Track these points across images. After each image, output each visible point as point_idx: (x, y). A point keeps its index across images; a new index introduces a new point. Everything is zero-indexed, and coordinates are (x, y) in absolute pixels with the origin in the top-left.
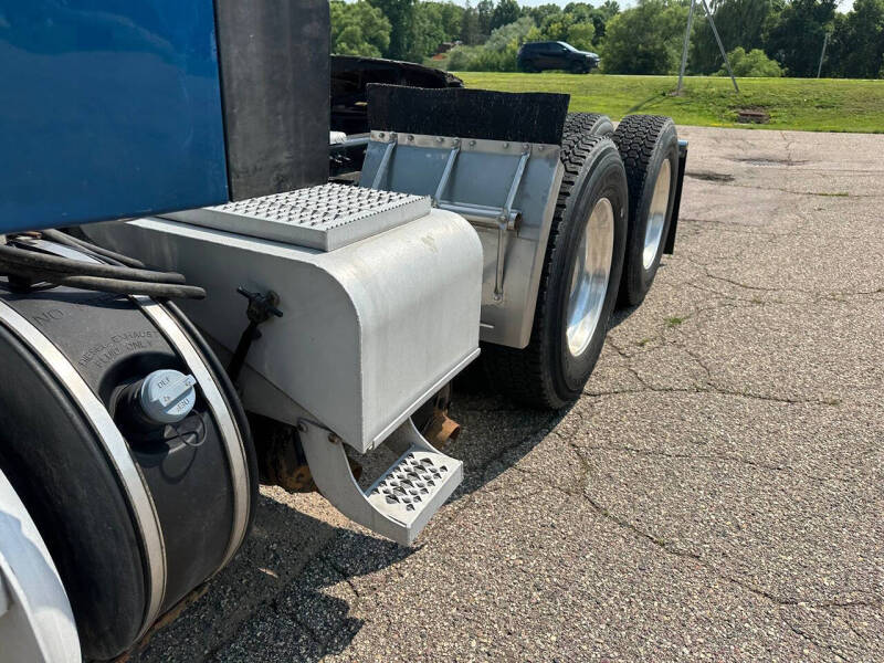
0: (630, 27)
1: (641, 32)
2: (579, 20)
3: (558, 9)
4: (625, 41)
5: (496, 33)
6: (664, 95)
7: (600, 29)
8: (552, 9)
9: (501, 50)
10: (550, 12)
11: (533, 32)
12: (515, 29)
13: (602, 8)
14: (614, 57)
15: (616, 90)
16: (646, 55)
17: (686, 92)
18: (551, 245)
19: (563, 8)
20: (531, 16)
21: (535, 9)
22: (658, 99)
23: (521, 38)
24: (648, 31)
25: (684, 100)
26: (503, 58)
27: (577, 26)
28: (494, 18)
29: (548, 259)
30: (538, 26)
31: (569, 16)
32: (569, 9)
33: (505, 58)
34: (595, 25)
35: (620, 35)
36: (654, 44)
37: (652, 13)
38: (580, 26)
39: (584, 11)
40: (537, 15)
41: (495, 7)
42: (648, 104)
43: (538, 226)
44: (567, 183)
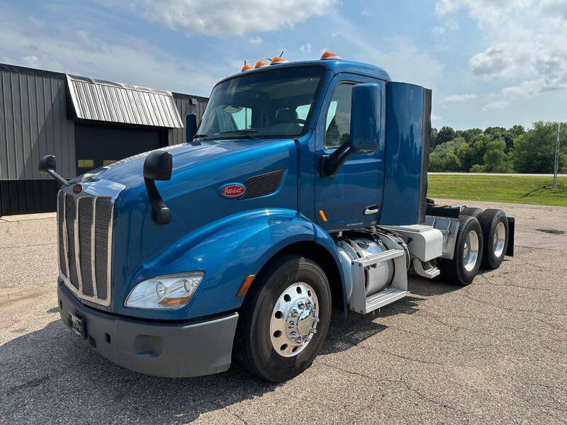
0: (530, 142)
1: (539, 145)
2: (494, 138)
3: (480, 131)
4: (527, 150)
5: (439, 147)
6: (544, 187)
7: (509, 143)
8: (477, 131)
9: (443, 156)
10: (475, 134)
11: (464, 145)
12: (451, 144)
13: (511, 130)
14: (520, 159)
15: (514, 184)
16: (544, 158)
17: (559, 186)
18: (457, 239)
19: (484, 130)
20: (462, 136)
21: (465, 132)
22: (541, 190)
23: (456, 150)
24: (544, 144)
25: (558, 190)
26: (444, 161)
27: (494, 142)
28: (438, 138)
29: (457, 242)
30: (467, 142)
31: (488, 136)
32: (488, 131)
33: (445, 161)
34: (506, 142)
35: (523, 147)
36: (549, 151)
37: (547, 133)
38: (495, 142)
39: (498, 133)
40: (466, 136)
41: (438, 132)
42: (534, 193)
43: (454, 234)
44: (460, 228)
